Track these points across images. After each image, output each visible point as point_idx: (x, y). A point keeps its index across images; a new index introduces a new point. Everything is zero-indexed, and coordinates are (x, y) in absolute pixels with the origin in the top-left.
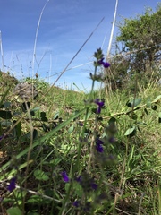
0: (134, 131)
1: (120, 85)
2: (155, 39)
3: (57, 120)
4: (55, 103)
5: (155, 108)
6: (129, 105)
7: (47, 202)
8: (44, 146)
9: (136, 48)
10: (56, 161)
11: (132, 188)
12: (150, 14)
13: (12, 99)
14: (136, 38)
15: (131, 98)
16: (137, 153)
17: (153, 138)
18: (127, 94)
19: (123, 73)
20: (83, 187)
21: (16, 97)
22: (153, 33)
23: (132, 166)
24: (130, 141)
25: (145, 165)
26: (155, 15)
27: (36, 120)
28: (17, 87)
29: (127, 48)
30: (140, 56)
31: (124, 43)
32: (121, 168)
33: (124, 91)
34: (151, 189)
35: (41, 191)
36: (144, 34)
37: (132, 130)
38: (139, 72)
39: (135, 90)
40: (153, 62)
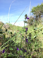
0: (36, 37)
1: (32, 24)
2: (41, 12)
3: (15, 34)
4: (14, 30)
5: (41, 30)
6: (34, 30)
7: (13, 56)
8: (12, 41)
9: (36, 14)
10: (15, 45)
11: (36, 52)
12: (39, 5)
13: (2, 29)
14: (35, 12)
15: (35, 28)
16: (37, 43)
17: (41, 39)
18: (34, 27)
19: (32, 21)
20: (23, 51)
21: (4, 28)
22: (40, 10)
23: (36, 46)
24: (35, 39)
25: (39, 46)
26: (40, 6)
27: (9, 34)
28: (4, 25)
29: (33, 14)
30: (37, 17)
31: (33, 13)
32: (33, 47)
33: (33, 26)
34: (41, 52)
35: (11, 53)
36: (38, 10)
37: (35, 36)
38: (37, 21)
39: (36, 26)
40: (40, 18)
